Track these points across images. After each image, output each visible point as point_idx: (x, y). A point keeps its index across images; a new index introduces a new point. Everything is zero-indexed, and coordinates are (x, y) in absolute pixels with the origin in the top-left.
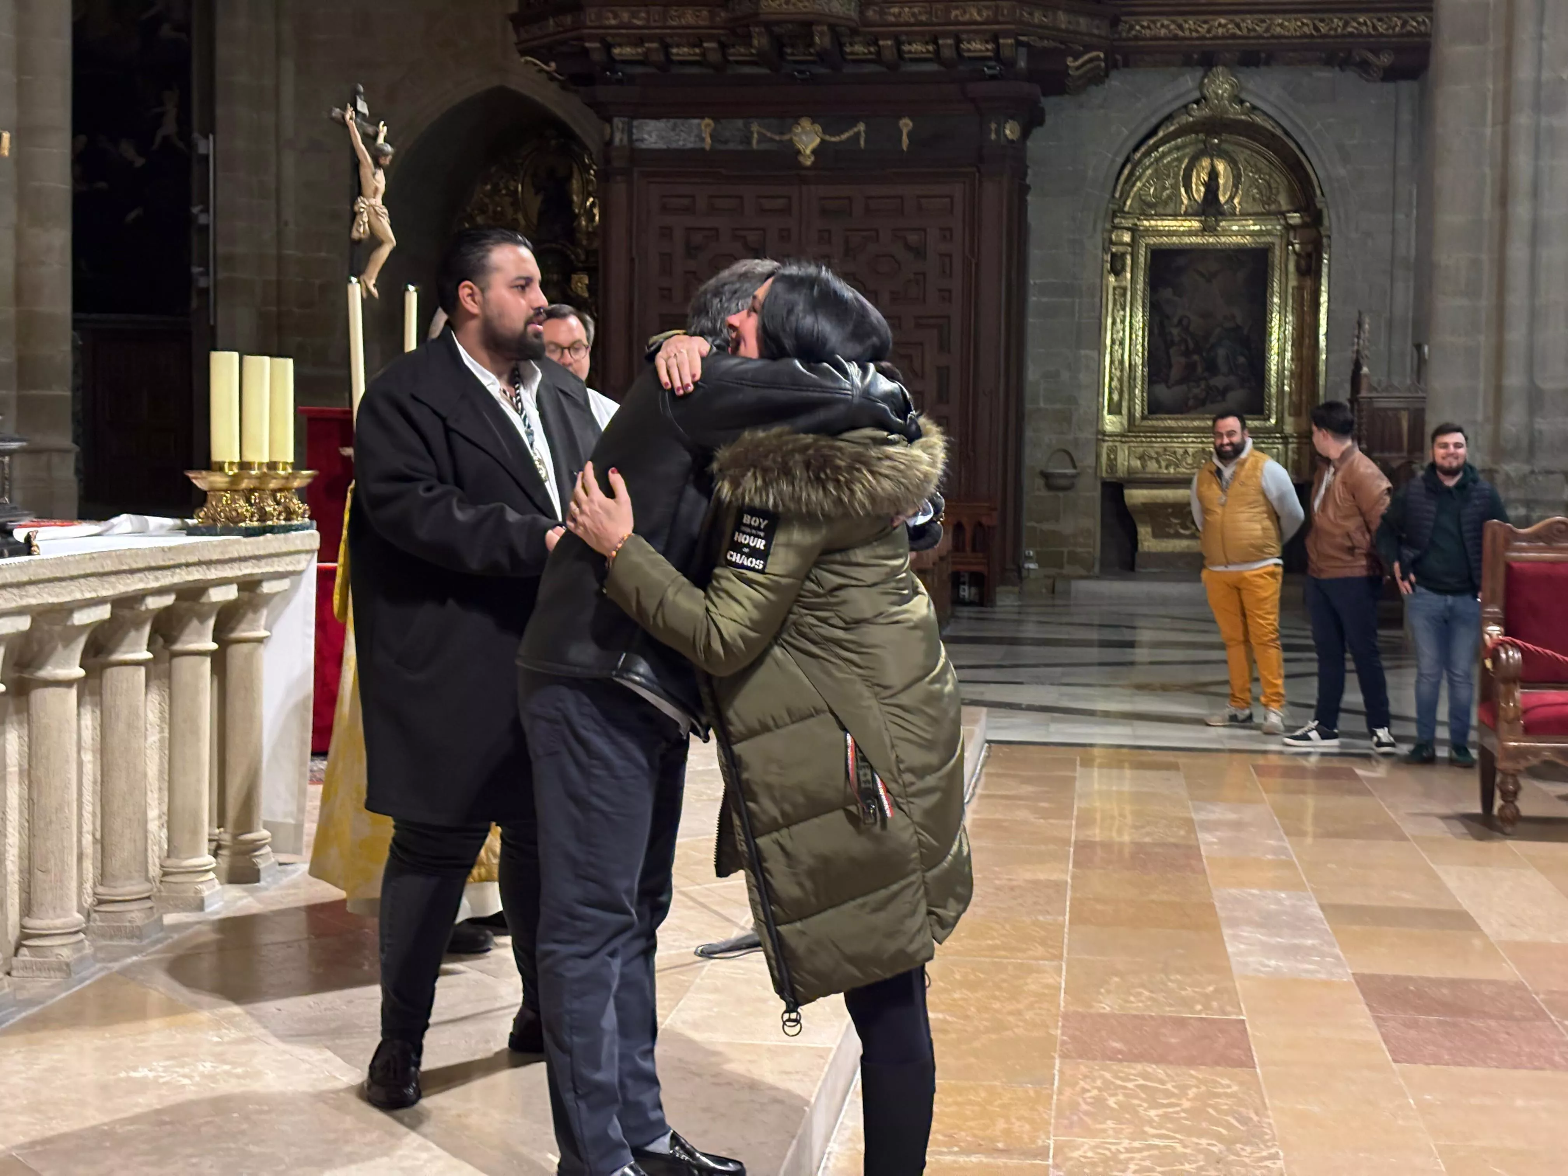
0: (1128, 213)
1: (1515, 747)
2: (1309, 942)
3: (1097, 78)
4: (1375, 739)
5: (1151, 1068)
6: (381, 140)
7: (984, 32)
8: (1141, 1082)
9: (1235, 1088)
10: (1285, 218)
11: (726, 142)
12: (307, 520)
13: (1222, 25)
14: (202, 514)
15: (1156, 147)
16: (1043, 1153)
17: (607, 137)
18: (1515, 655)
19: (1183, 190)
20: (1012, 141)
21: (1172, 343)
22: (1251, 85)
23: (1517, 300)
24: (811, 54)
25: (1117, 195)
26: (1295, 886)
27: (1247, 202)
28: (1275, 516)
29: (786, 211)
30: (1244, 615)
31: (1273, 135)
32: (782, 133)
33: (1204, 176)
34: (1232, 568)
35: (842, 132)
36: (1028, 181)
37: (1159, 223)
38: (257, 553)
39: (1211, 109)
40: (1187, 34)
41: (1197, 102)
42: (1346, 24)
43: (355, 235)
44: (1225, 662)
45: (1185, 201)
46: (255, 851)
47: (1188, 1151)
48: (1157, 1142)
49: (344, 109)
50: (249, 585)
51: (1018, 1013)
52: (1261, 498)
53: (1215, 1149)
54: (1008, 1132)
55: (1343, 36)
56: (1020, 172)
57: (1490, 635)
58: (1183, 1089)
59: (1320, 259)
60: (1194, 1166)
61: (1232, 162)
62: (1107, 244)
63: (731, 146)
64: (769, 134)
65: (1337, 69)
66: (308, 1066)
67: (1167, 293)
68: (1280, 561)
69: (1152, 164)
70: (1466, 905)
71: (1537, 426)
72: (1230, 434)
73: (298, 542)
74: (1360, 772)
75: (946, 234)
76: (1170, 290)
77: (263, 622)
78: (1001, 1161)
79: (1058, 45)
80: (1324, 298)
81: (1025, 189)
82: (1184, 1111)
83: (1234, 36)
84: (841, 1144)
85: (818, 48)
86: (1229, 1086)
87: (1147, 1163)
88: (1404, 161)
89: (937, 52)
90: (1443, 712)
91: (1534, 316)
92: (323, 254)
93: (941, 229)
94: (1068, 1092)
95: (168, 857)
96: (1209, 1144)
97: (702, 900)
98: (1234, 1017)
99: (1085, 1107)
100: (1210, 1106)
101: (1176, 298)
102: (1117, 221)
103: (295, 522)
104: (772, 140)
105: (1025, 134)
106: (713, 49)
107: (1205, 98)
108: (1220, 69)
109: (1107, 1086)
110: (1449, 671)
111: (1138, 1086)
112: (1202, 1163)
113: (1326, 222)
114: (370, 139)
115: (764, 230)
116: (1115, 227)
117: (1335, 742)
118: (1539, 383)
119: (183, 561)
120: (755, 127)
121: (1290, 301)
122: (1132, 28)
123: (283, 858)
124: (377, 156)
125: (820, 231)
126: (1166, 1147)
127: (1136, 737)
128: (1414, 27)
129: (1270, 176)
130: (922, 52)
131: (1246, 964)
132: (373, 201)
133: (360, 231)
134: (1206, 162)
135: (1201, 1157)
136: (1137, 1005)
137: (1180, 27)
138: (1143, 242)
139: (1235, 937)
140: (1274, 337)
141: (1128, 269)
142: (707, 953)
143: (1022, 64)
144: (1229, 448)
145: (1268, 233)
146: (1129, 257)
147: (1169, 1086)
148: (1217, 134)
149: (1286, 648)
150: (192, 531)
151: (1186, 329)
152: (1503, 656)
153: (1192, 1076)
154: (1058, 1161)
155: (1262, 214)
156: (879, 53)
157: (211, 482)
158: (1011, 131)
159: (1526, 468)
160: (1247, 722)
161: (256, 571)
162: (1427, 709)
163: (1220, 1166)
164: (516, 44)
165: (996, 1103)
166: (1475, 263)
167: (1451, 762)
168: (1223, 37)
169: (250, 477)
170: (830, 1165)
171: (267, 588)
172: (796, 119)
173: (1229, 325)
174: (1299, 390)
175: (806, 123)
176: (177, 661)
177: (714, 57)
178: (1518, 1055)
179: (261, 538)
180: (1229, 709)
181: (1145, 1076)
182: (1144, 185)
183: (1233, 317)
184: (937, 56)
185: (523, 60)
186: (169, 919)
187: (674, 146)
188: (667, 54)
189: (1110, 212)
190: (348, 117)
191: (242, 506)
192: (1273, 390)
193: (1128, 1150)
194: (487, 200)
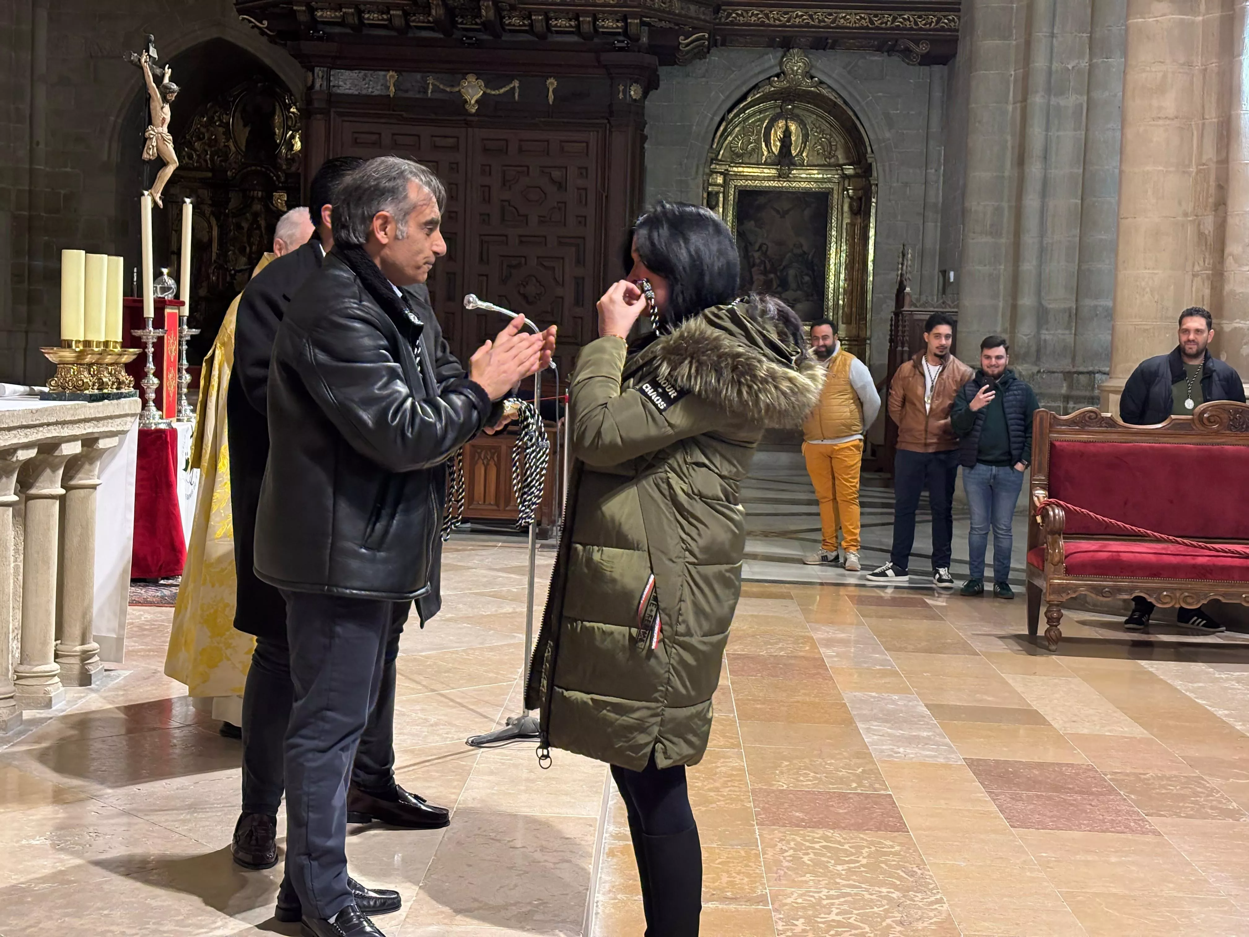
0: (721, 161)
1: (1059, 584)
2: (925, 734)
3: (701, 53)
4: (937, 576)
5: (829, 833)
6: (166, 80)
7: (616, 13)
8: (825, 844)
9: (897, 848)
10: (842, 170)
11: (407, 91)
12: (132, 389)
13: (799, 16)
14: (53, 383)
15: (743, 110)
16: (762, 900)
17: (310, 83)
18: (1060, 513)
19: (763, 144)
20: (635, 100)
21: (754, 265)
22: (818, 64)
23: (1030, 239)
24: (476, 24)
25: (714, 146)
26: (904, 690)
27: (812, 156)
28: (859, 402)
29: (455, 148)
30: (834, 478)
31: (835, 103)
32: (453, 86)
33: (780, 134)
34: (826, 442)
35: (501, 88)
36: (646, 131)
37: (746, 170)
38: (98, 416)
39: (788, 82)
40: (772, 22)
41: (778, 76)
42: (894, 19)
43: (145, 156)
44: (818, 514)
45: (766, 153)
46: (90, 658)
47: (874, 897)
48: (848, 890)
49: (141, 54)
50: (89, 442)
51: (717, 790)
52: (848, 387)
53: (894, 896)
54: (732, 884)
55: (891, 29)
56: (641, 126)
57: (1038, 497)
58: (859, 848)
59: (871, 202)
60: (881, 909)
61: (802, 124)
62: (706, 185)
63: (410, 94)
64: (441, 86)
65: (886, 54)
66: (177, 836)
67: (750, 225)
68: (861, 437)
69: (740, 122)
70: (1035, 706)
71: (1043, 337)
72: (825, 337)
73: (127, 407)
74: (929, 601)
75: (583, 171)
76: (752, 223)
77: (96, 472)
78: (732, 907)
79: (672, 25)
80: (872, 233)
81: (644, 138)
82: (863, 866)
83: (807, 25)
84: (604, 894)
85: (484, 19)
86: (892, 847)
87: (845, 907)
88: (935, 127)
89: (578, 26)
90: (989, 558)
91: (1042, 251)
92: (68, 169)
93: (579, 168)
94: (770, 852)
95: (21, 664)
96: (888, 892)
97: (458, 700)
98: (883, 792)
99: (786, 864)
100: (882, 862)
101: (757, 229)
102: (713, 166)
103: (123, 391)
104: (444, 91)
105: (645, 94)
106: (398, 16)
107: (783, 73)
108: (796, 50)
109: (799, 847)
110: (995, 526)
111: (824, 847)
112: (886, 907)
113: (875, 174)
114: (158, 80)
115: (437, 162)
116: (713, 172)
117: (906, 578)
118: (1045, 303)
119: (46, 421)
120: (430, 80)
121: (844, 235)
122: (729, 15)
123: (107, 665)
124: (165, 92)
125: (482, 165)
126: (856, 894)
127: (754, 573)
128: (946, 24)
129: (831, 136)
130: (566, 27)
131: (882, 751)
132: (160, 129)
133: (149, 154)
134: (781, 123)
135: (885, 902)
136: (807, 783)
137: (767, 16)
138: (732, 184)
139: (868, 730)
140: (832, 261)
141: (721, 205)
142: (477, 743)
143: (645, 40)
144: (823, 349)
145: (829, 180)
146: (721, 195)
147: (846, 847)
148: (791, 102)
149: (862, 505)
150: (44, 397)
151: (765, 254)
152: (1051, 513)
153: (863, 839)
154: (776, 906)
155: (824, 165)
156: (531, 25)
157: (60, 357)
158: (635, 92)
159: (1035, 369)
160: (836, 562)
161: (96, 430)
162: (977, 555)
163: (901, 909)
164: (235, 4)
165: (717, 862)
166: (998, 210)
167: (996, 595)
168: (800, 26)
169: (93, 353)
170: (600, 911)
171: (102, 444)
172: (464, 76)
173: (798, 251)
174: (850, 303)
175: (471, 78)
176: (31, 503)
177: (398, 22)
178: (1103, 821)
179: (101, 403)
180: (821, 551)
181: (826, 838)
182: (734, 139)
183: (801, 246)
184: (578, 31)
185: (241, 17)
186: (27, 714)
187: (364, 92)
188: (361, 19)
189: (709, 159)
190: (143, 60)
191: (86, 377)
192: (831, 303)
193: (828, 897)
194: (203, 130)
